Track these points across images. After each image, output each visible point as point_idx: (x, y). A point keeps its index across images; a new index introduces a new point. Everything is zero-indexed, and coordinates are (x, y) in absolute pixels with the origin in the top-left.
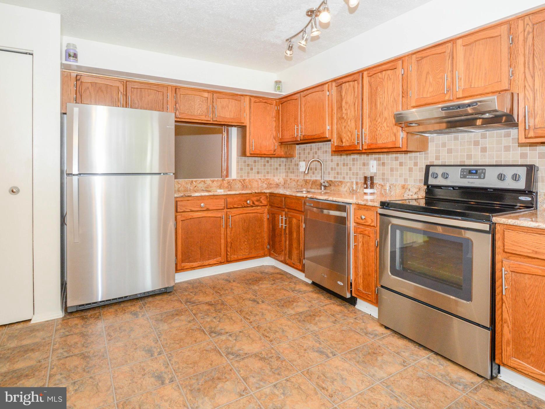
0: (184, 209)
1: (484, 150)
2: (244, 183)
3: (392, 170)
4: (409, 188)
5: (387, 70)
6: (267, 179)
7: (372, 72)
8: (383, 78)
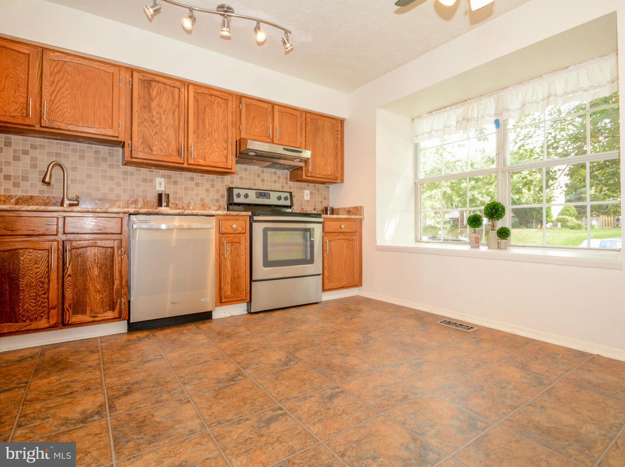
1: (263, 181)
3: (186, 189)
4: (209, 206)
5: (218, 97)
7: (199, 90)
8: (213, 101)
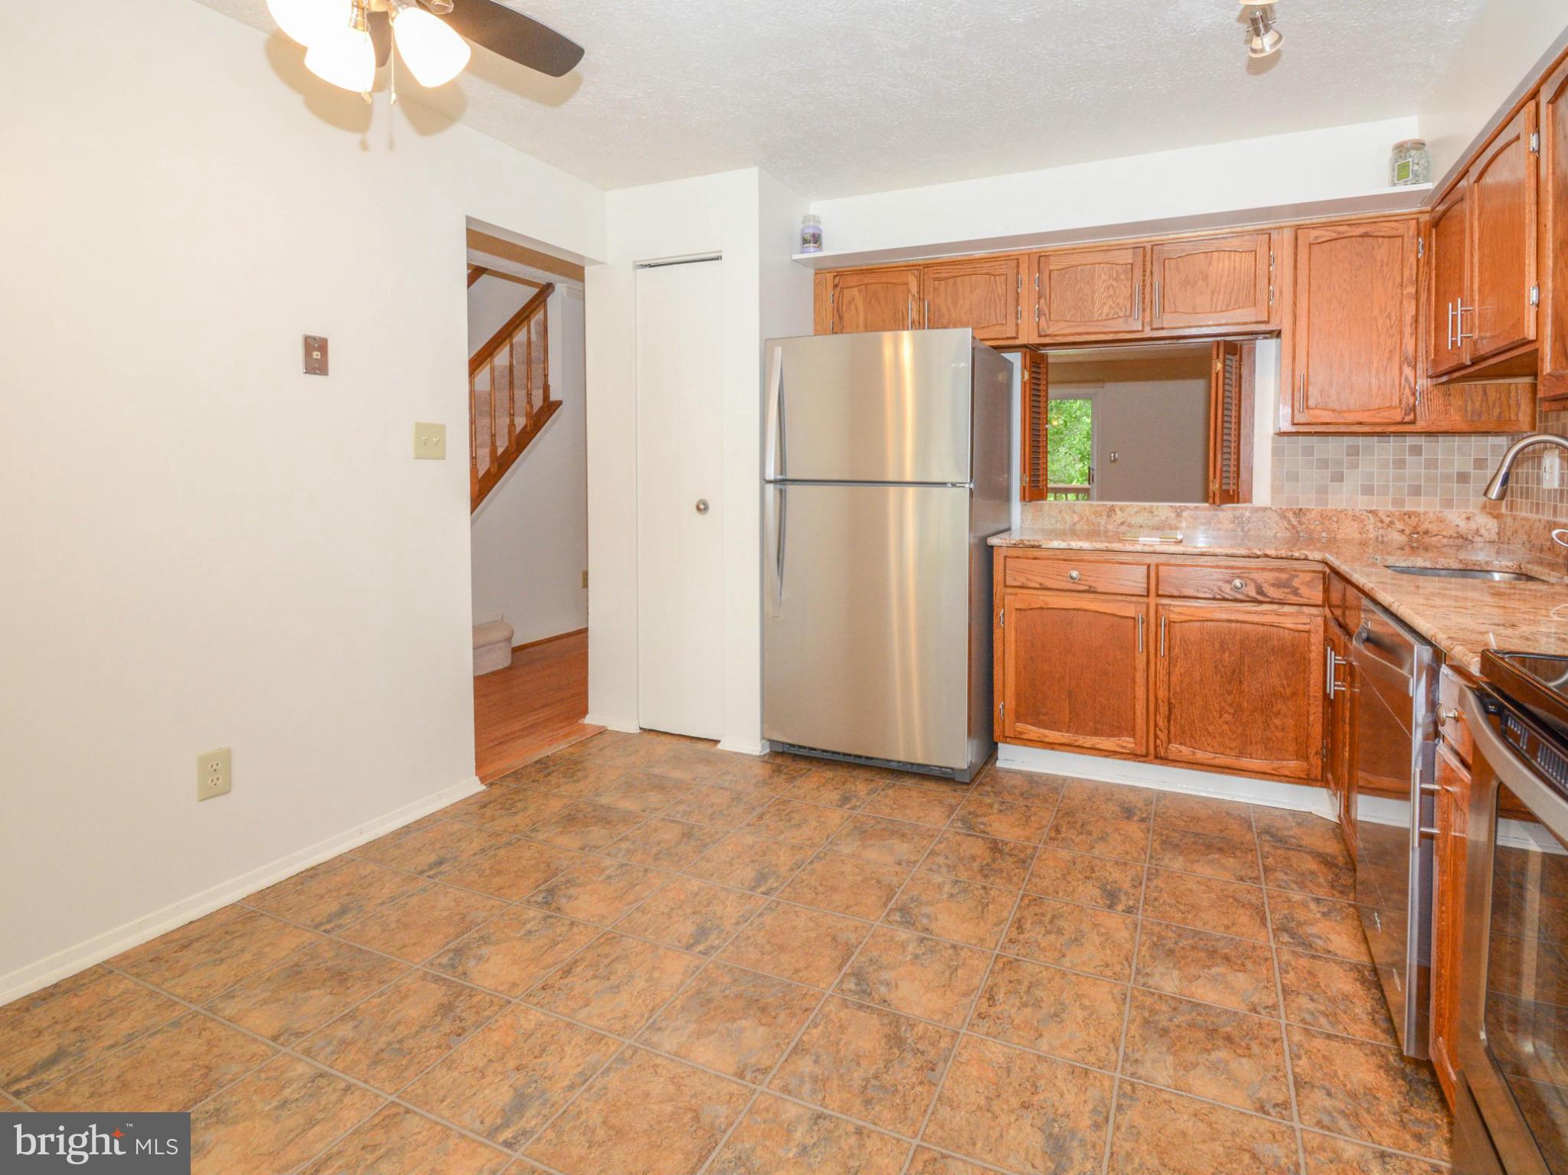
0: (1023, 580)
2: (1300, 523)
6: (1409, 515)
